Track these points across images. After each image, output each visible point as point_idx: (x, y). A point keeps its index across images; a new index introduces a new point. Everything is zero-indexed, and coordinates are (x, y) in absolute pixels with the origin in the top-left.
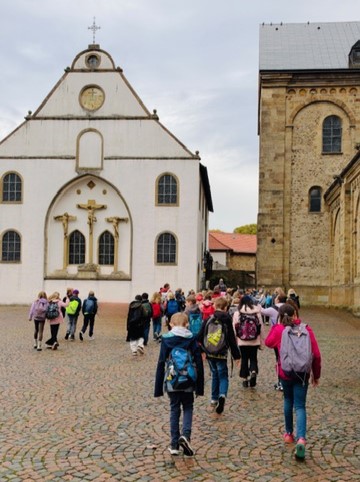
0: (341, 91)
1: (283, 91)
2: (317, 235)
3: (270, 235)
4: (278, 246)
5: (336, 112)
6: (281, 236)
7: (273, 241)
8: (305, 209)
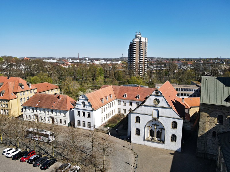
0: (224, 109)
1: (207, 108)
2: (214, 143)
3: (201, 141)
4: (203, 144)
5: (222, 114)
6: (204, 142)
7: (202, 143)
8: (211, 136)
